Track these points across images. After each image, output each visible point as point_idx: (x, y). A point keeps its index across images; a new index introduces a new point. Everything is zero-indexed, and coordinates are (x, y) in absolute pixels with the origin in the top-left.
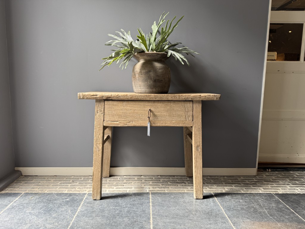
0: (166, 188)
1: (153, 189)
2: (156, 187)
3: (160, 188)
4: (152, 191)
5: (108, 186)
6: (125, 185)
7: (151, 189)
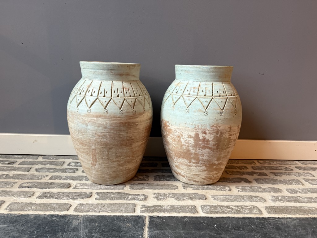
0: (200, 199)
1: (156, 202)
2: (165, 195)
3: (178, 199)
4: (155, 208)
5: (21, 187)
6: (74, 183)
7: (152, 202)
